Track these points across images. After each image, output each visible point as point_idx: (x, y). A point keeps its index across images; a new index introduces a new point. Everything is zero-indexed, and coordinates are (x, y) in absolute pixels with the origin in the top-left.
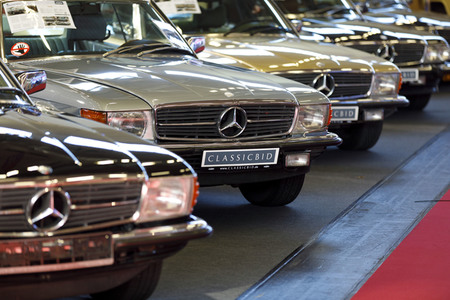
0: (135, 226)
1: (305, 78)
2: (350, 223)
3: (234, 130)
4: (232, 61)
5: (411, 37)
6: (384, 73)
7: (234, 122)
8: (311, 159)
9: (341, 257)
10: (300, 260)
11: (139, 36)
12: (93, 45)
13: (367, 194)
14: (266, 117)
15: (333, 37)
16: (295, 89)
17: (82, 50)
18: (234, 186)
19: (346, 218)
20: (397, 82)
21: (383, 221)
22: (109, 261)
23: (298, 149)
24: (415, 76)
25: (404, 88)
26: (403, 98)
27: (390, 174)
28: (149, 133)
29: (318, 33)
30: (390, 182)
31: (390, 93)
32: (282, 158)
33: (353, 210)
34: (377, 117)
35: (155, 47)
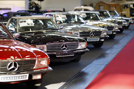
0: (77, 50)
1: (103, 27)
2: (111, 50)
3: (92, 35)
4: (92, 25)
5: (120, 21)
6: (116, 26)
7: (92, 34)
8: (104, 40)
9: (109, 55)
10: (103, 56)
11: (77, 21)
12: (69, 22)
13: (113, 45)
14: (97, 33)
15: (108, 21)
16: (102, 29)
17: (68, 23)
18: (92, 44)
19: (110, 49)
20: (118, 28)
21: (116, 50)
22: (74, 55)
23: (102, 38)
24: (121, 27)
25: (119, 29)
26: (119, 30)
27: (117, 42)
28: (79, 36)
29: (105, 20)
30: (117, 44)
31: (117, 30)
32: (100, 40)
33: (111, 48)
34: (115, 33)
35: (79, 22)
